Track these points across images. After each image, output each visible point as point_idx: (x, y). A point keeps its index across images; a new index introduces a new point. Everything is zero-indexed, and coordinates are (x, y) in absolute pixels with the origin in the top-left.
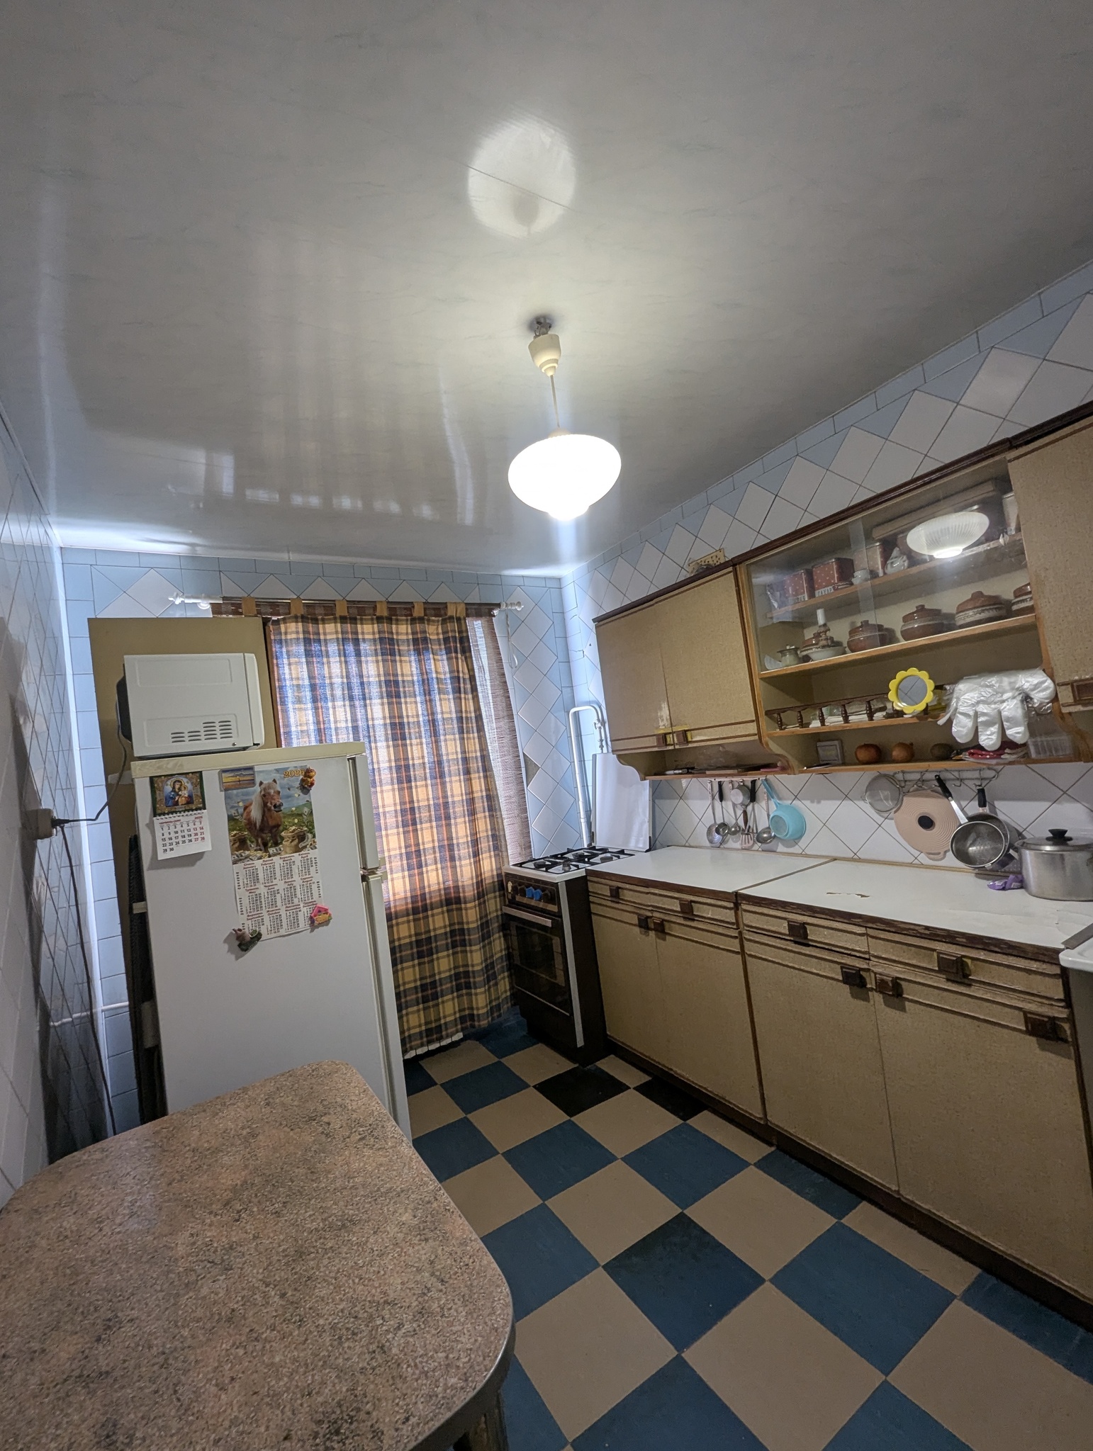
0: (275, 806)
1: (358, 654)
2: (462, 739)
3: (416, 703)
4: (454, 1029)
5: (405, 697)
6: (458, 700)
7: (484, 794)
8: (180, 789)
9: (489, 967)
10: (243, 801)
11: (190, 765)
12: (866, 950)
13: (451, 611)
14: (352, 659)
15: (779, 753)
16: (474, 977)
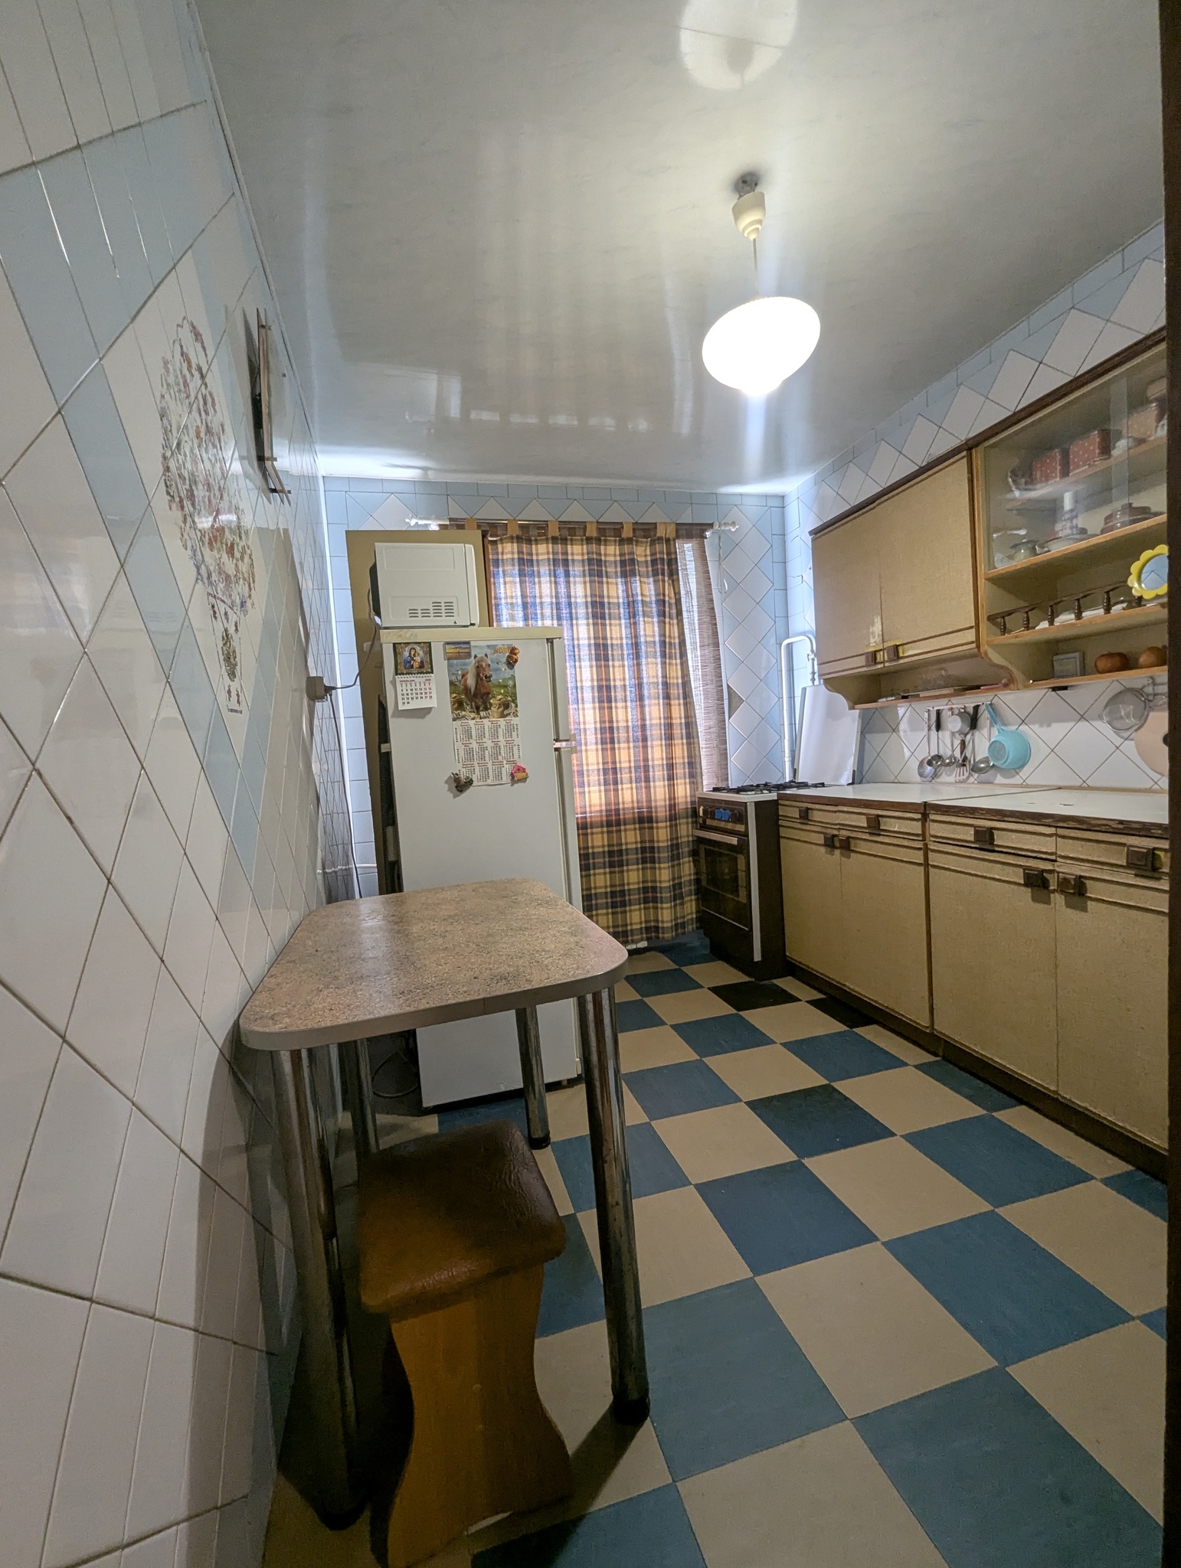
0: (486, 677)
1: (567, 575)
2: (664, 663)
3: (620, 625)
4: (640, 937)
5: (610, 619)
6: (662, 623)
7: (683, 721)
8: (414, 655)
9: (677, 887)
10: (462, 669)
11: (422, 636)
12: (1054, 851)
13: (661, 532)
14: (562, 580)
15: (1000, 663)
16: (661, 893)
